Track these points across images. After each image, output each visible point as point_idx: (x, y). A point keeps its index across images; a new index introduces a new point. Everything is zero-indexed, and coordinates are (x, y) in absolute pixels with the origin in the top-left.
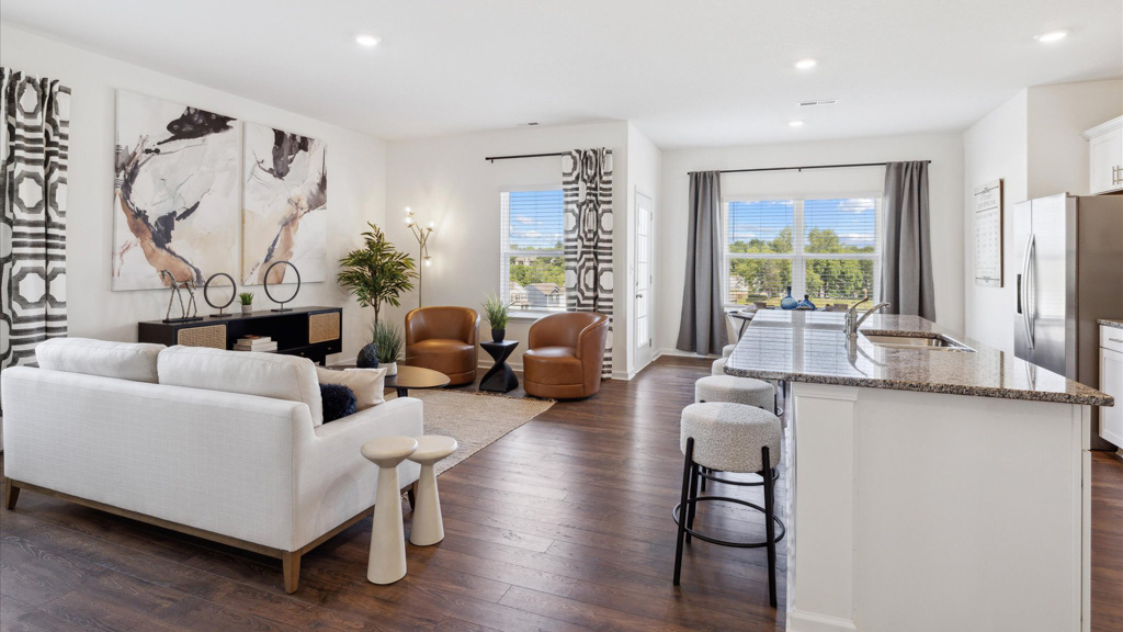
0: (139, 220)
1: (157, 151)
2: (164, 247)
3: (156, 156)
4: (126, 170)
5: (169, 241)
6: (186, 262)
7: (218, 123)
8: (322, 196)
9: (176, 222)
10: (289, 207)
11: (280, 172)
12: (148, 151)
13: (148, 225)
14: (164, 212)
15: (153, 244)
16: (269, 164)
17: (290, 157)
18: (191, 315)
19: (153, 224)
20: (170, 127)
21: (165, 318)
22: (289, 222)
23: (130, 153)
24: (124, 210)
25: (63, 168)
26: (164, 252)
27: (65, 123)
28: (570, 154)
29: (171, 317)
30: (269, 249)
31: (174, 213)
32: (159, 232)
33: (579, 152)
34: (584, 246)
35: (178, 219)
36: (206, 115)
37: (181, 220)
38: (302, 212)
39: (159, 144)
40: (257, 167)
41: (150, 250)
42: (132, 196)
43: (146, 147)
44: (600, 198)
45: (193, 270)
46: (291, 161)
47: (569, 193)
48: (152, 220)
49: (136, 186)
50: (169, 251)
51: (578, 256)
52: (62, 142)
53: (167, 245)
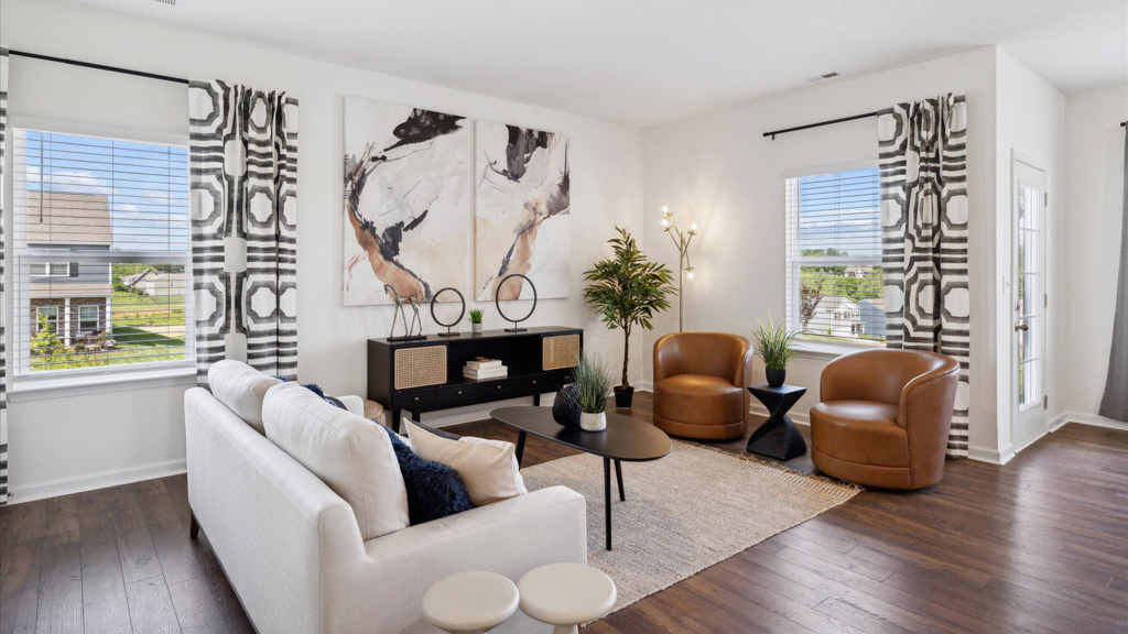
0: (367, 232)
1: (384, 158)
2: (392, 260)
3: (383, 164)
4: (355, 180)
5: (397, 253)
6: (415, 276)
7: (447, 123)
8: (564, 199)
9: (403, 233)
10: (526, 212)
11: (514, 174)
12: (374, 159)
13: (376, 237)
14: (391, 223)
15: (381, 257)
16: (503, 165)
17: (526, 156)
18: (415, 333)
19: (380, 236)
20: (396, 132)
21: (389, 336)
22: (527, 230)
23: (358, 161)
24: (352, 221)
25: (292, 181)
26: (392, 266)
27: (293, 135)
28: (891, 111)
29: (394, 335)
30: (504, 261)
31: (402, 223)
32: (386, 244)
33: (905, 106)
34: (915, 249)
35: (406, 230)
36: (433, 115)
37: (409, 231)
38: (541, 218)
39: (386, 150)
40: (490, 170)
41: (378, 263)
42: (359, 207)
43: (373, 154)
44: (944, 173)
45: (421, 284)
46: (528, 160)
47: (890, 170)
48: (379, 232)
49: (363, 197)
50: (397, 264)
51: (905, 265)
52: (290, 155)
53: (395, 258)
